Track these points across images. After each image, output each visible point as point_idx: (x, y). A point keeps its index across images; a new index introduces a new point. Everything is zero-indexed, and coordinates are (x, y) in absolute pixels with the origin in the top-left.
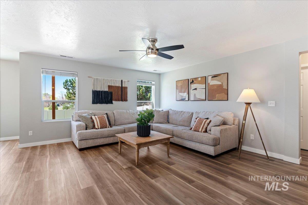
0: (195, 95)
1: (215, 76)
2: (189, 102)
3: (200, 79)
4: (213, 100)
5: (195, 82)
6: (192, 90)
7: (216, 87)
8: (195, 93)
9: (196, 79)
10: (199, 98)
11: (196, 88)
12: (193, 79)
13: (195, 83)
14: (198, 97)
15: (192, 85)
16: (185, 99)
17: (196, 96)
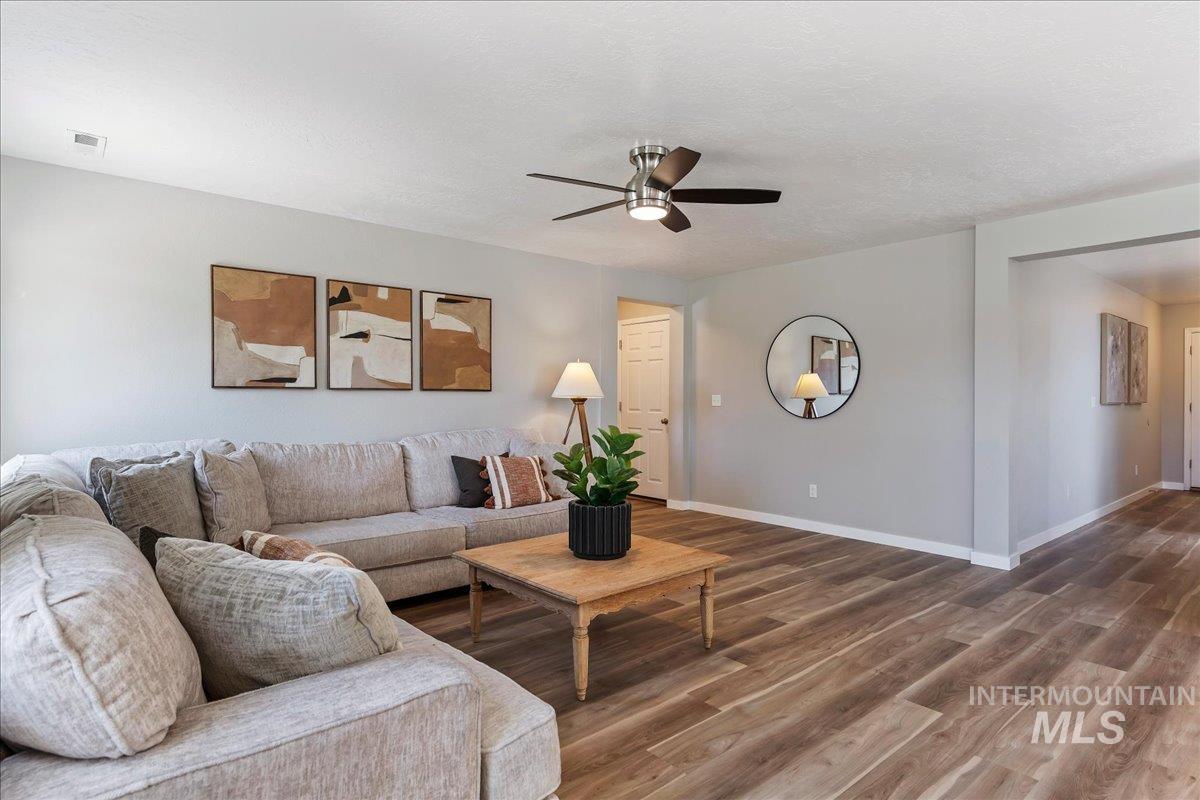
0: (358, 363)
1: (450, 297)
2: (322, 395)
3: (383, 294)
4: (444, 388)
5: (356, 299)
6: (338, 335)
7: (453, 342)
8: (356, 353)
9: (365, 288)
10: (380, 378)
11: (363, 329)
12: (347, 286)
13: (357, 308)
14: (375, 370)
15: (342, 314)
16: (293, 380)
17: (366, 366)
